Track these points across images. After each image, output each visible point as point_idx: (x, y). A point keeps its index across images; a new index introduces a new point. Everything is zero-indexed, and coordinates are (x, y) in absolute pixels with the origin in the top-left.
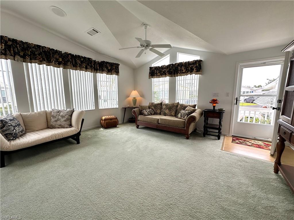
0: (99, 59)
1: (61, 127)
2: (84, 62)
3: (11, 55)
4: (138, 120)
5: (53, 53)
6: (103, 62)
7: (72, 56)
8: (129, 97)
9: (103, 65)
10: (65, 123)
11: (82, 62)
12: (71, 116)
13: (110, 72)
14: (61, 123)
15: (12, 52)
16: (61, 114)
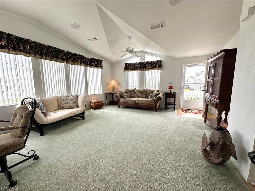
0: (89, 56)
1: (70, 108)
2: (79, 59)
3: (33, 54)
4: (120, 102)
5: (59, 52)
6: (92, 59)
7: (72, 54)
8: (109, 85)
9: (91, 61)
10: (73, 104)
11: (78, 59)
12: (77, 99)
13: (96, 66)
14: (70, 105)
15: (34, 51)
16: (69, 98)
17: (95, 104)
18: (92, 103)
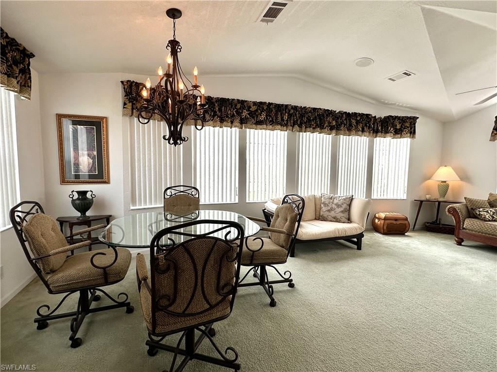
1: (335, 220)
2: (360, 122)
3: (291, 126)
4: (464, 229)
5: (327, 115)
6: (389, 118)
7: (348, 115)
8: (429, 178)
9: (387, 122)
10: (342, 215)
11: (358, 122)
12: (350, 205)
13: (399, 134)
14: (336, 215)
15: (292, 121)
16: (336, 201)
17: (387, 222)
18: (379, 219)
